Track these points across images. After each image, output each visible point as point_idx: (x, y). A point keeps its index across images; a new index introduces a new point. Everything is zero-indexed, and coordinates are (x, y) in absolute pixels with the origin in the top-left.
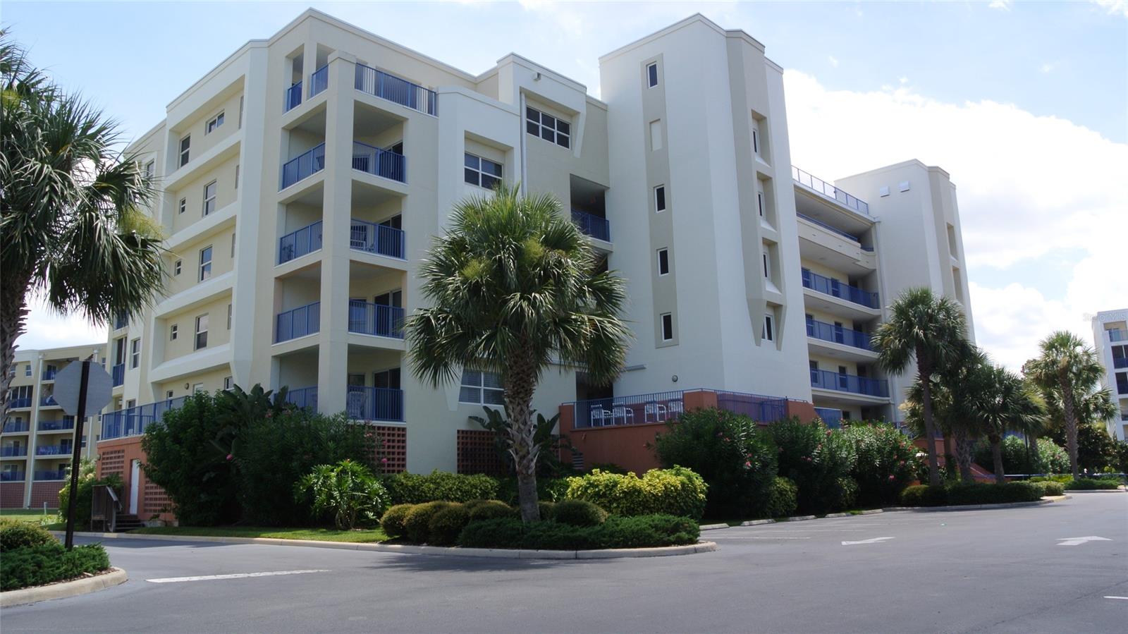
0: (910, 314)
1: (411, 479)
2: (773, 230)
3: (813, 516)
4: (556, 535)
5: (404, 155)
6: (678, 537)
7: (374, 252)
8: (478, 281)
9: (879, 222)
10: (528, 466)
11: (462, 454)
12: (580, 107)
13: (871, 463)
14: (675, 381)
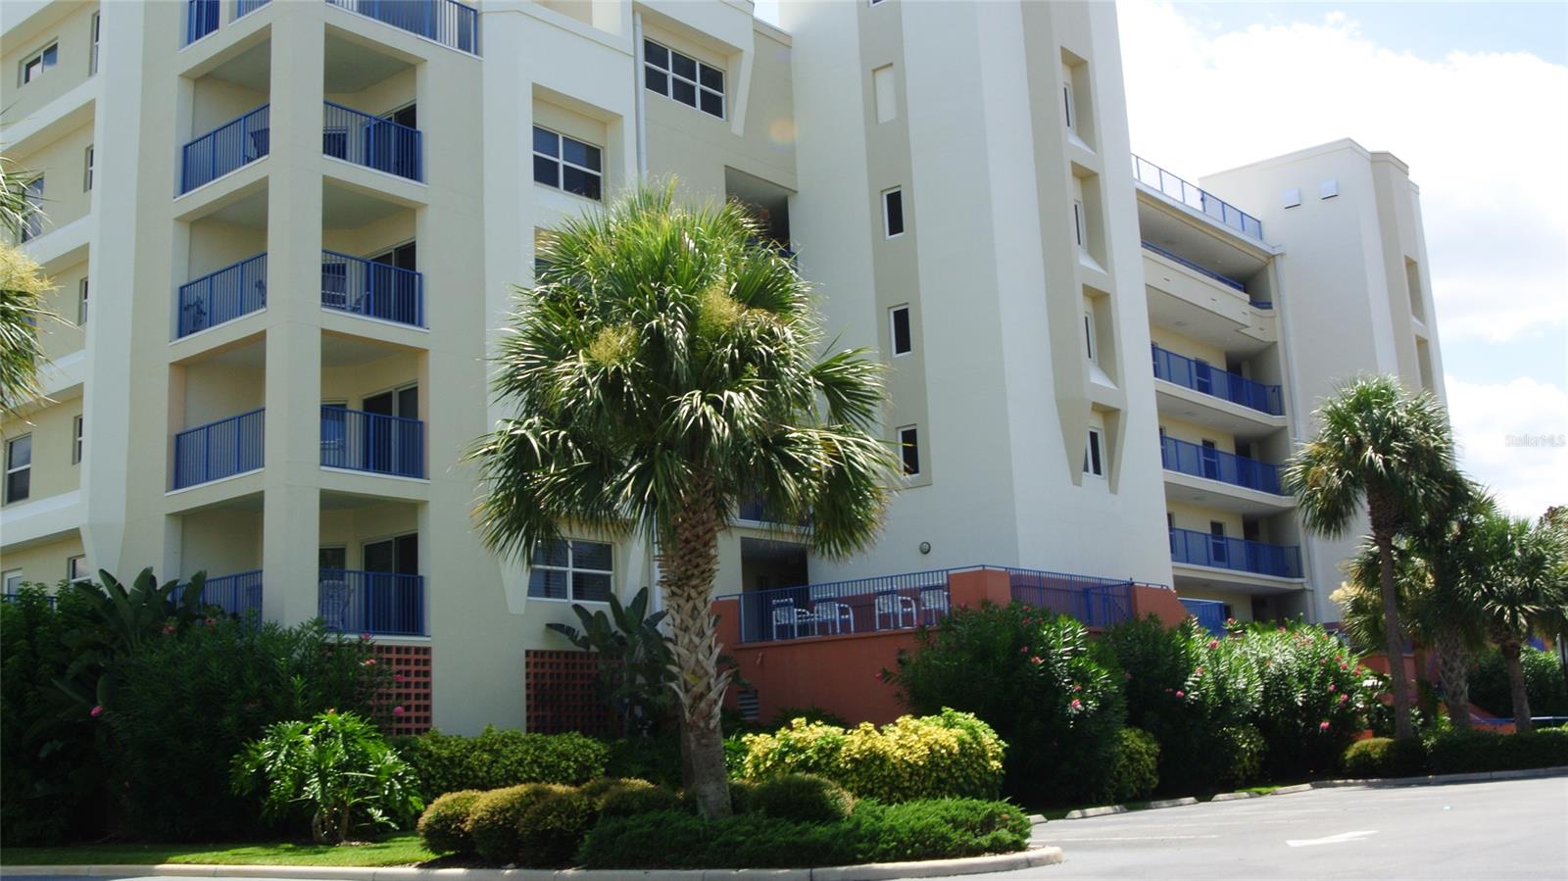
0: (1357, 424)
1: (445, 745)
2: (1102, 271)
3: (1192, 799)
4: (769, 841)
5: (418, 128)
6: (995, 839)
7: (360, 313)
8: (618, 369)
9: (1281, 255)
10: (710, 713)
11: (536, 696)
12: (745, 42)
13: (1288, 699)
14: (926, 552)
